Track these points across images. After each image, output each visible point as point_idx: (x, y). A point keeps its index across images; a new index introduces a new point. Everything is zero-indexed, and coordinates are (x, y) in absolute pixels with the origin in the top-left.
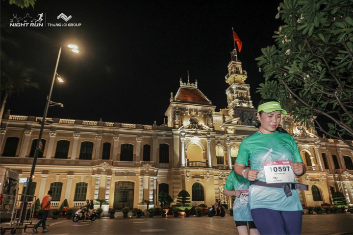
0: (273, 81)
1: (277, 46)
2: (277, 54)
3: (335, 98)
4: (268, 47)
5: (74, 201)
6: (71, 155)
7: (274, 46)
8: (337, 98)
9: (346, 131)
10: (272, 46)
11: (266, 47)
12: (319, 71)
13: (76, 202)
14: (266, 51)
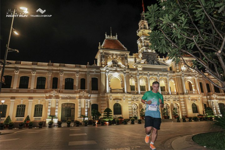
0: (157, 31)
1: (158, 4)
2: (159, 10)
3: (193, 41)
4: (152, 5)
7: (156, 4)
8: (194, 41)
9: (203, 65)
10: (155, 4)
11: (151, 6)
12: (183, 21)
14: (151, 8)
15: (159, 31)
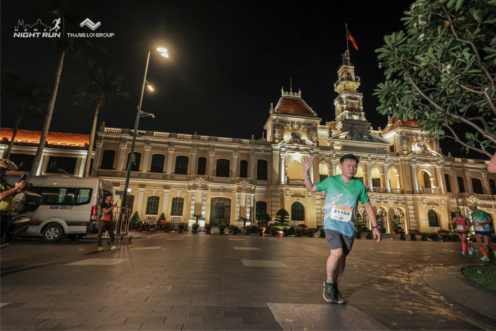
0: (396, 80)
1: (405, 32)
2: (405, 42)
3: (484, 98)
4: (394, 34)
5: (172, 214)
6: (166, 169)
7: (401, 32)
8: (488, 97)
10: (399, 32)
11: (391, 34)
12: (466, 60)
13: (173, 216)
14: (390, 39)
15: (400, 81)
